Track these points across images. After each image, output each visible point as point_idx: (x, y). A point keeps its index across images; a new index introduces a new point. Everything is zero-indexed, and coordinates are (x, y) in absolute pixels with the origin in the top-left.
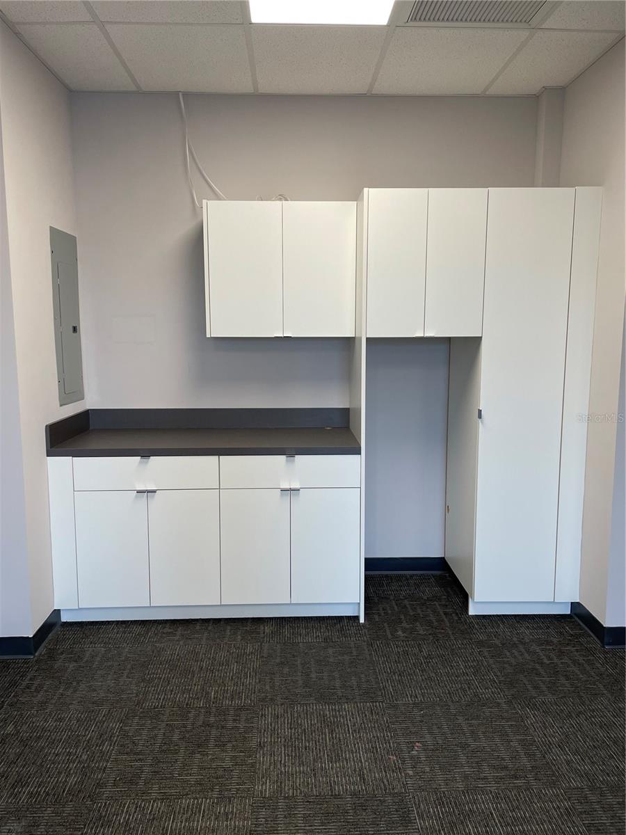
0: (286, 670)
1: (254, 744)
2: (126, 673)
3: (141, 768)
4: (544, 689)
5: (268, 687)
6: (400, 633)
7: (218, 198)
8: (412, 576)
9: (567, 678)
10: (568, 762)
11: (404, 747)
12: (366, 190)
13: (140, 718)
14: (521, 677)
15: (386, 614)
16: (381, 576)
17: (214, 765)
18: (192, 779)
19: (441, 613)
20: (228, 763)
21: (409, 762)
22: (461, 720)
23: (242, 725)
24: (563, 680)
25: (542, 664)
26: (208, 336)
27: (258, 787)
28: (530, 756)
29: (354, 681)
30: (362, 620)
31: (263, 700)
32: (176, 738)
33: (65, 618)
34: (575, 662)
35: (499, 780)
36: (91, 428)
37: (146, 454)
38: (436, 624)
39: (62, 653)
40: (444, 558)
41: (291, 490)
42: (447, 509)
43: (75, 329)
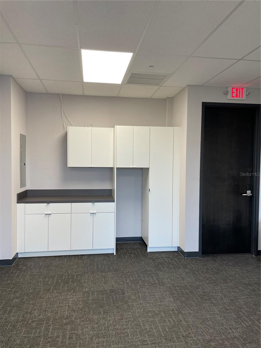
0: (91, 266)
1: (82, 282)
2: (42, 268)
3: (50, 288)
4: (166, 267)
5: (86, 270)
6: (126, 257)
7: (72, 126)
8: (131, 243)
9: (172, 265)
10: (168, 282)
11: (125, 281)
12: (116, 126)
13: (48, 278)
14: (160, 265)
15: (122, 252)
16: (122, 243)
17: (71, 286)
18: (66, 289)
19: (139, 252)
20: (75, 286)
21: (125, 283)
22: (141, 275)
23: (79, 278)
24: (171, 265)
25: (166, 262)
26: (68, 166)
27: (84, 290)
28: (158, 281)
29: (112, 268)
30: (115, 254)
31: (85, 273)
32: (60, 281)
33: (19, 256)
34: (175, 262)
35: (148, 285)
36: (28, 196)
37: (48, 202)
38: (137, 254)
39: (21, 265)
40: (141, 237)
41: (93, 213)
42: (142, 221)
43: (25, 164)
